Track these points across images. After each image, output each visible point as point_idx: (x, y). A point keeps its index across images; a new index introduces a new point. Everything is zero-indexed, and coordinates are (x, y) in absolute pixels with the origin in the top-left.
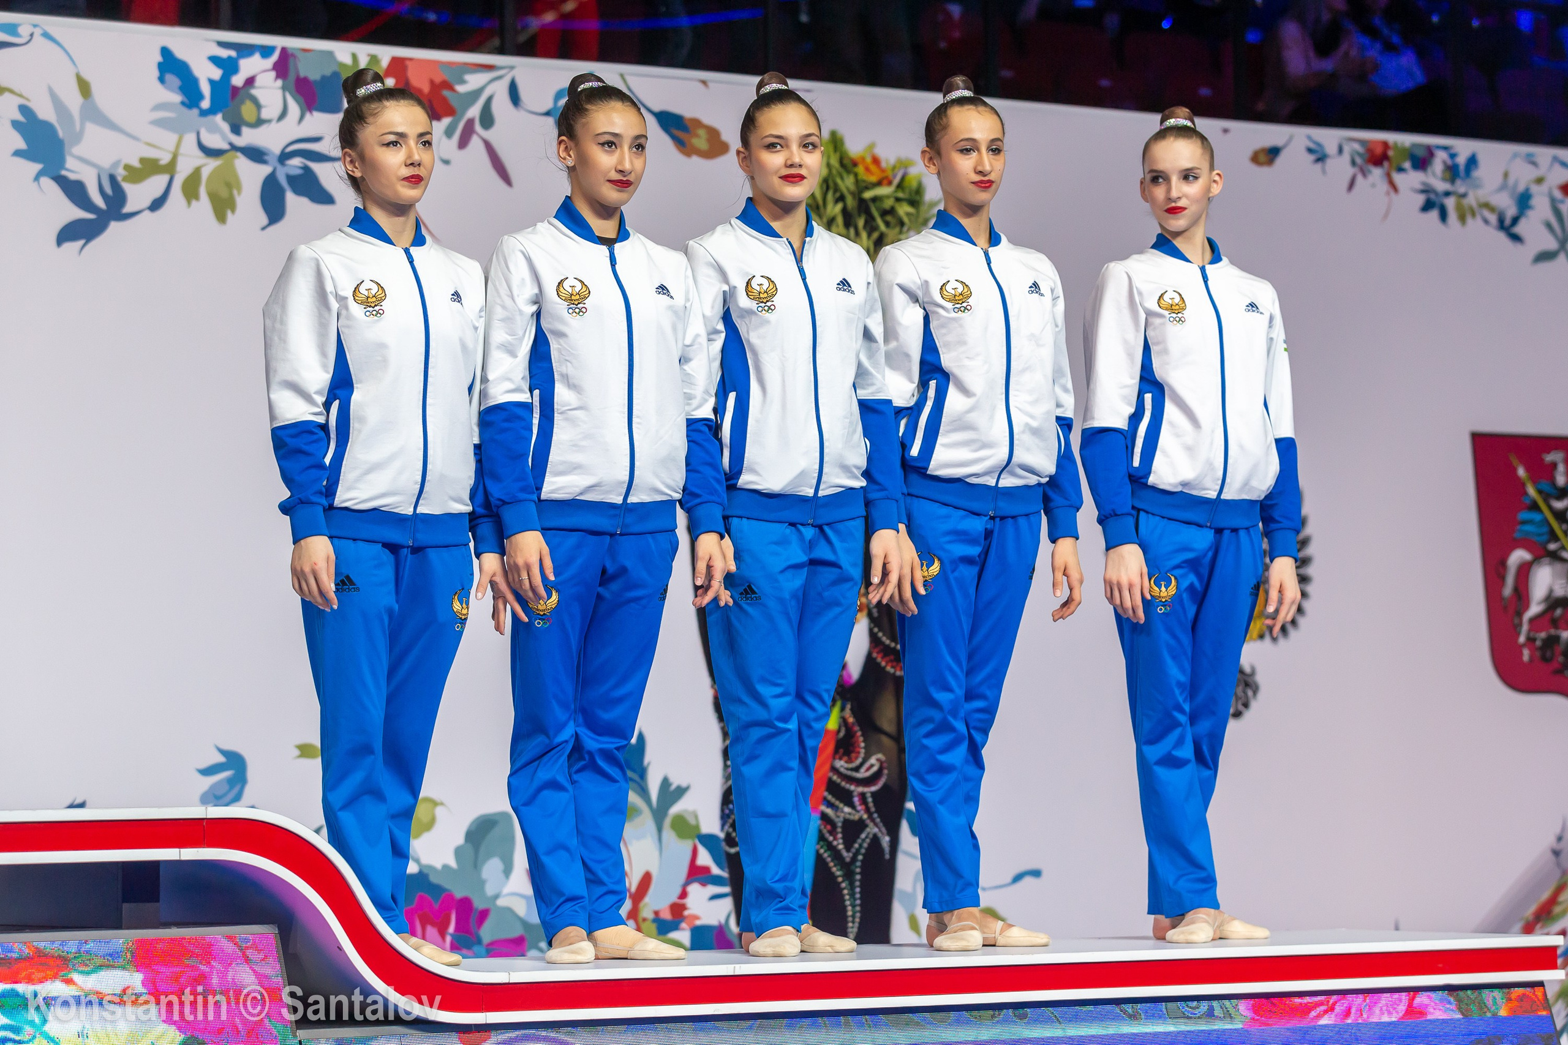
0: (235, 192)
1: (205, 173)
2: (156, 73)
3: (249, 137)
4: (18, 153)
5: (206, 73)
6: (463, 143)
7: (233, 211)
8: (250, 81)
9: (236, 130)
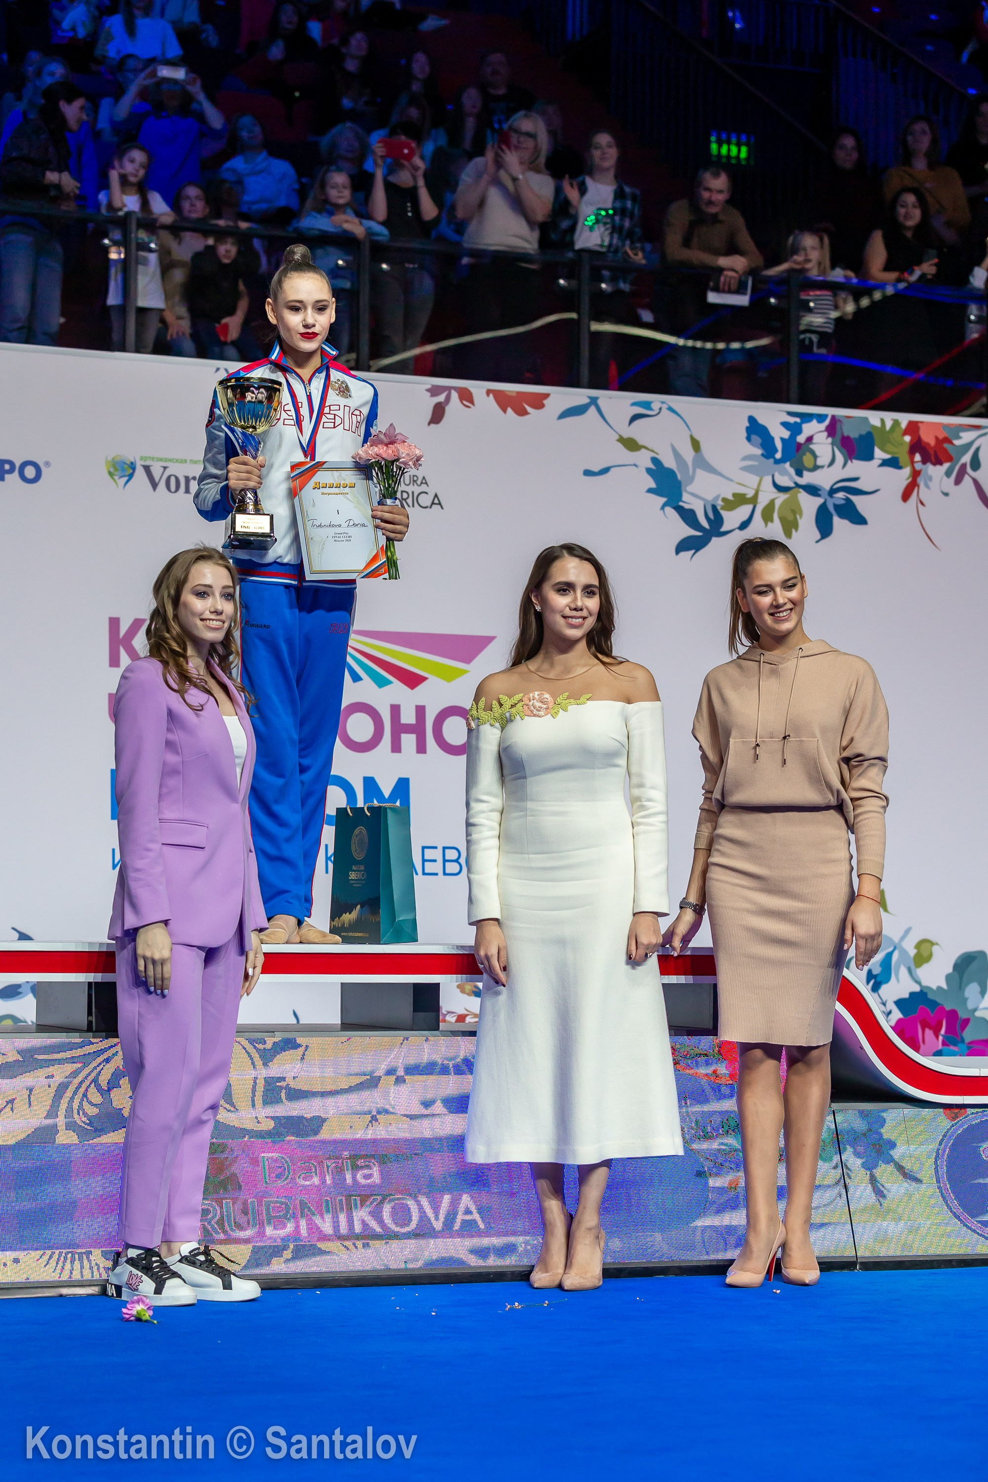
0: (798, 517)
1: (778, 504)
2: (744, 434)
3: (808, 478)
4: (650, 491)
5: (779, 434)
6: (958, 481)
7: (796, 530)
8: (810, 439)
9: (799, 473)
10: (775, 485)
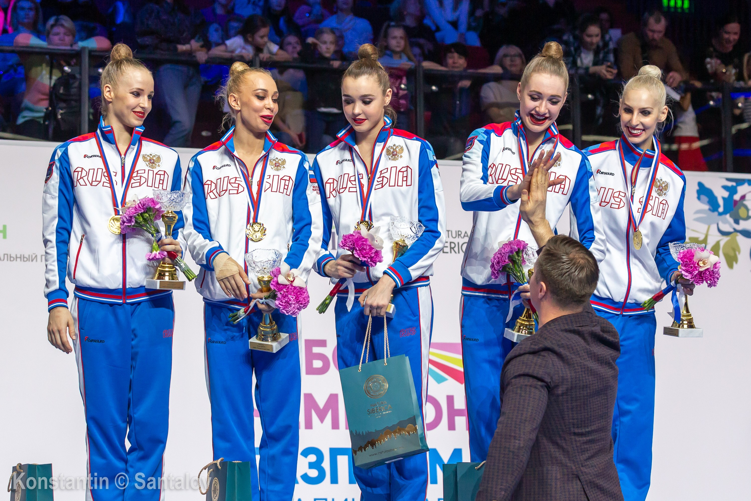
10: (720, 231)
